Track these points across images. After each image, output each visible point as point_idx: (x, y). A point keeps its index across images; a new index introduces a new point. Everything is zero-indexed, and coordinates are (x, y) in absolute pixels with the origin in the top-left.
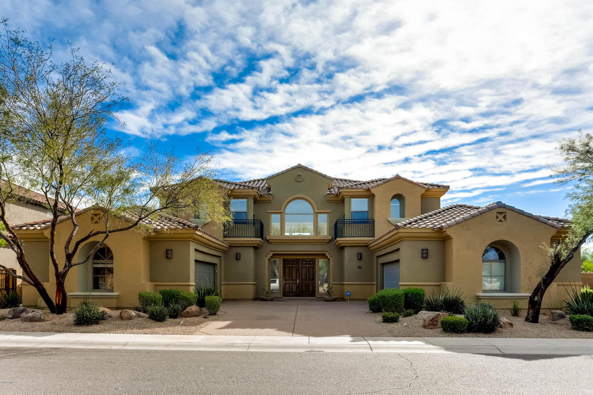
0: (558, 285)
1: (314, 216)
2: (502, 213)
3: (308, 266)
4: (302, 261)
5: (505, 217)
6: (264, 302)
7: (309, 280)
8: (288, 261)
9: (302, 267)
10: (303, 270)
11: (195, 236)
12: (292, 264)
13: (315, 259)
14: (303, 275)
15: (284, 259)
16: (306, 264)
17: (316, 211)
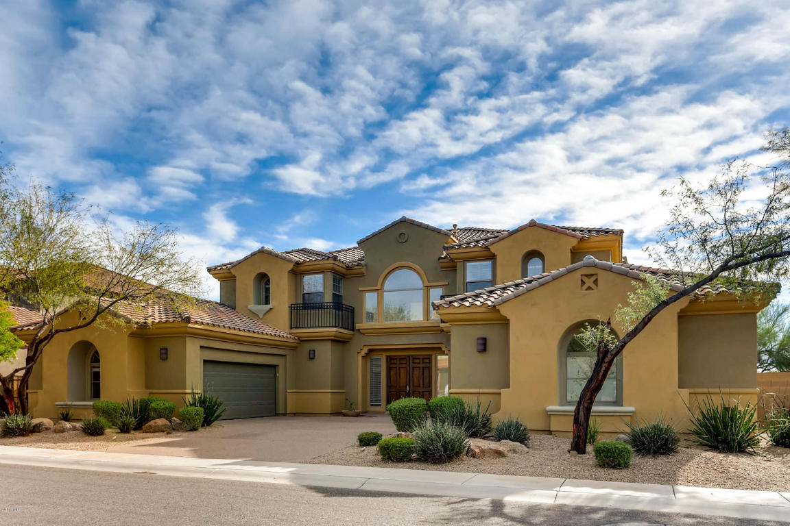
0: (690, 393)
1: (424, 292)
2: (592, 275)
3: (422, 365)
4: (413, 359)
5: (596, 282)
6: (345, 418)
7: (423, 386)
8: (394, 359)
9: (413, 368)
10: (415, 372)
11: (190, 330)
12: (400, 363)
13: (431, 355)
14: (415, 379)
15: (388, 357)
16: (419, 363)
17: (427, 284)
